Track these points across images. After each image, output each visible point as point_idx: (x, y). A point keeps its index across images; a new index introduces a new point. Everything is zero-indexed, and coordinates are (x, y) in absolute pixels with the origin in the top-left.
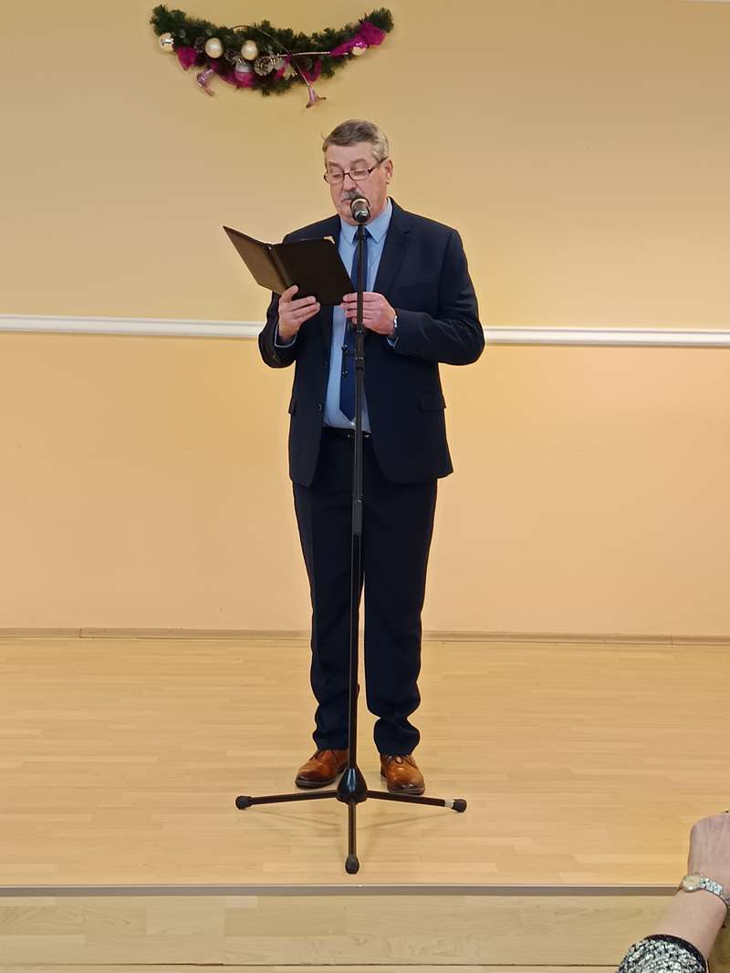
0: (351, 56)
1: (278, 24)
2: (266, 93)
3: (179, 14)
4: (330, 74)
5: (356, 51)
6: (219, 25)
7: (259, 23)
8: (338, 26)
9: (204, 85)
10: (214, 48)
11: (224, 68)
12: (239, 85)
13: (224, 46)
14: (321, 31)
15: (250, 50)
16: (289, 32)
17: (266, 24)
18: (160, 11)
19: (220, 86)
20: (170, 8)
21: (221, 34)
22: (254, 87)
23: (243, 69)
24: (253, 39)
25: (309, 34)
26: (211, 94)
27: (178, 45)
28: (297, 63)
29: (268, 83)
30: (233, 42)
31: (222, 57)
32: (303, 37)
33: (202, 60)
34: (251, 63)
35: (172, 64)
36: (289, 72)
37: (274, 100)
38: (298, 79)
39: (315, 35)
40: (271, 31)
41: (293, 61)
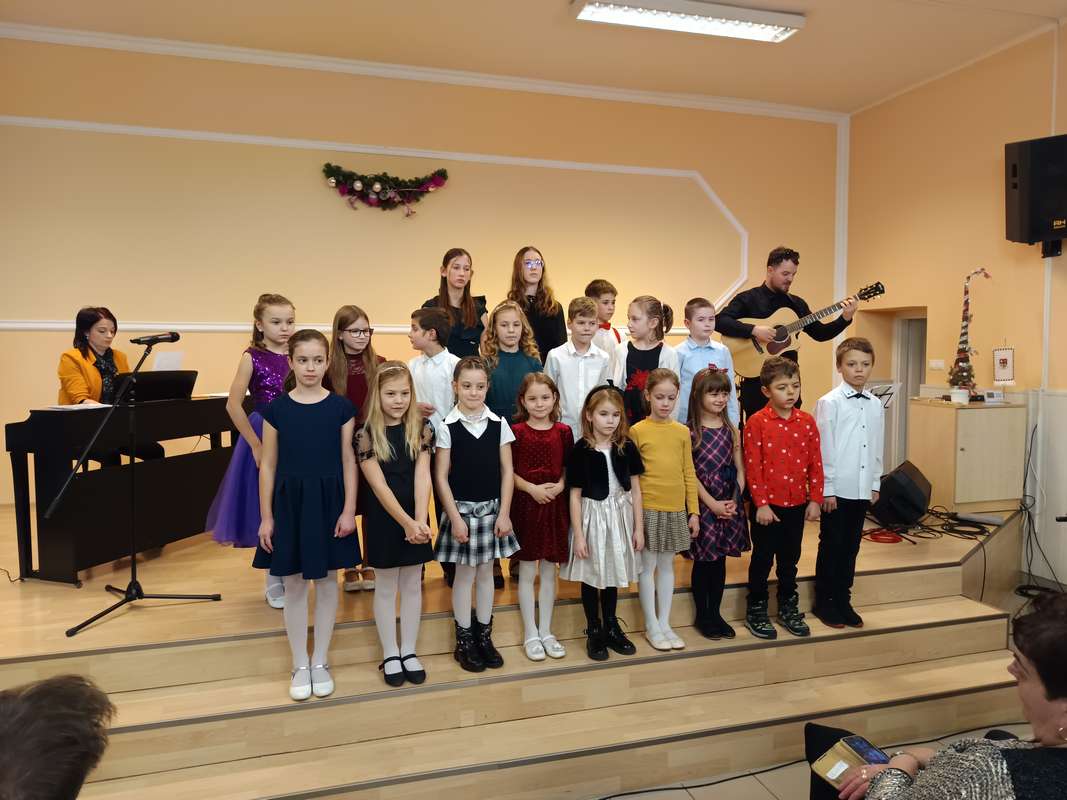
0: (428, 192)
1: (392, 174)
2: (384, 209)
3: (338, 168)
4: (418, 200)
5: (431, 189)
6: (360, 174)
7: (381, 174)
8: (421, 176)
9: (352, 203)
10: (358, 185)
11: (363, 196)
12: (370, 204)
13: (364, 184)
14: (412, 178)
15: (377, 187)
16: (397, 178)
17: (385, 174)
18: (328, 166)
19: (359, 204)
20: (334, 164)
21: (362, 179)
22: (378, 206)
23: (373, 197)
24: (380, 181)
25: (407, 180)
26: (355, 209)
27: (338, 183)
28: (402, 194)
29: (386, 204)
30: (368, 183)
31: (362, 191)
32: (403, 181)
33: (352, 192)
34: (377, 194)
36: (398, 199)
37: (388, 213)
38: (402, 203)
39: (410, 181)
40: (388, 178)
41: (399, 193)
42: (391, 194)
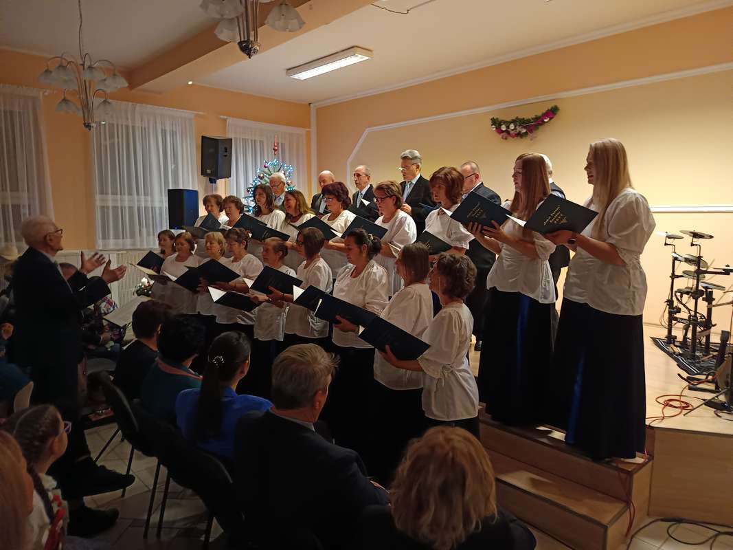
0: (544, 123)
1: (520, 117)
2: (520, 138)
3: (497, 119)
4: (537, 130)
5: (546, 121)
6: (505, 120)
7: (514, 118)
8: (539, 114)
9: (506, 139)
10: (504, 127)
11: (508, 133)
12: (514, 137)
13: (506, 126)
14: (534, 117)
15: (512, 126)
16: (524, 119)
17: (517, 117)
18: (493, 119)
19: (510, 139)
20: (496, 117)
21: (506, 123)
22: (517, 137)
23: (512, 132)
24: (514, 122)
25: (530, 118)
27: (496, 128)
28: (527, 128)
29: (519, 135)
30: (508, 123)
31: (506, 130)
32: (528, 119)
33: (502, 131)
34: (513, 130)
35: (498, 135)
36: (524, 131)
37: (524, 140)
38: (527, 133)
39: (532, 118)
40: (518, 119)
41: (525, 127)
42: (519, 129)
